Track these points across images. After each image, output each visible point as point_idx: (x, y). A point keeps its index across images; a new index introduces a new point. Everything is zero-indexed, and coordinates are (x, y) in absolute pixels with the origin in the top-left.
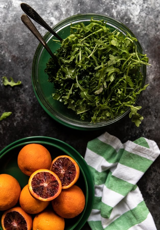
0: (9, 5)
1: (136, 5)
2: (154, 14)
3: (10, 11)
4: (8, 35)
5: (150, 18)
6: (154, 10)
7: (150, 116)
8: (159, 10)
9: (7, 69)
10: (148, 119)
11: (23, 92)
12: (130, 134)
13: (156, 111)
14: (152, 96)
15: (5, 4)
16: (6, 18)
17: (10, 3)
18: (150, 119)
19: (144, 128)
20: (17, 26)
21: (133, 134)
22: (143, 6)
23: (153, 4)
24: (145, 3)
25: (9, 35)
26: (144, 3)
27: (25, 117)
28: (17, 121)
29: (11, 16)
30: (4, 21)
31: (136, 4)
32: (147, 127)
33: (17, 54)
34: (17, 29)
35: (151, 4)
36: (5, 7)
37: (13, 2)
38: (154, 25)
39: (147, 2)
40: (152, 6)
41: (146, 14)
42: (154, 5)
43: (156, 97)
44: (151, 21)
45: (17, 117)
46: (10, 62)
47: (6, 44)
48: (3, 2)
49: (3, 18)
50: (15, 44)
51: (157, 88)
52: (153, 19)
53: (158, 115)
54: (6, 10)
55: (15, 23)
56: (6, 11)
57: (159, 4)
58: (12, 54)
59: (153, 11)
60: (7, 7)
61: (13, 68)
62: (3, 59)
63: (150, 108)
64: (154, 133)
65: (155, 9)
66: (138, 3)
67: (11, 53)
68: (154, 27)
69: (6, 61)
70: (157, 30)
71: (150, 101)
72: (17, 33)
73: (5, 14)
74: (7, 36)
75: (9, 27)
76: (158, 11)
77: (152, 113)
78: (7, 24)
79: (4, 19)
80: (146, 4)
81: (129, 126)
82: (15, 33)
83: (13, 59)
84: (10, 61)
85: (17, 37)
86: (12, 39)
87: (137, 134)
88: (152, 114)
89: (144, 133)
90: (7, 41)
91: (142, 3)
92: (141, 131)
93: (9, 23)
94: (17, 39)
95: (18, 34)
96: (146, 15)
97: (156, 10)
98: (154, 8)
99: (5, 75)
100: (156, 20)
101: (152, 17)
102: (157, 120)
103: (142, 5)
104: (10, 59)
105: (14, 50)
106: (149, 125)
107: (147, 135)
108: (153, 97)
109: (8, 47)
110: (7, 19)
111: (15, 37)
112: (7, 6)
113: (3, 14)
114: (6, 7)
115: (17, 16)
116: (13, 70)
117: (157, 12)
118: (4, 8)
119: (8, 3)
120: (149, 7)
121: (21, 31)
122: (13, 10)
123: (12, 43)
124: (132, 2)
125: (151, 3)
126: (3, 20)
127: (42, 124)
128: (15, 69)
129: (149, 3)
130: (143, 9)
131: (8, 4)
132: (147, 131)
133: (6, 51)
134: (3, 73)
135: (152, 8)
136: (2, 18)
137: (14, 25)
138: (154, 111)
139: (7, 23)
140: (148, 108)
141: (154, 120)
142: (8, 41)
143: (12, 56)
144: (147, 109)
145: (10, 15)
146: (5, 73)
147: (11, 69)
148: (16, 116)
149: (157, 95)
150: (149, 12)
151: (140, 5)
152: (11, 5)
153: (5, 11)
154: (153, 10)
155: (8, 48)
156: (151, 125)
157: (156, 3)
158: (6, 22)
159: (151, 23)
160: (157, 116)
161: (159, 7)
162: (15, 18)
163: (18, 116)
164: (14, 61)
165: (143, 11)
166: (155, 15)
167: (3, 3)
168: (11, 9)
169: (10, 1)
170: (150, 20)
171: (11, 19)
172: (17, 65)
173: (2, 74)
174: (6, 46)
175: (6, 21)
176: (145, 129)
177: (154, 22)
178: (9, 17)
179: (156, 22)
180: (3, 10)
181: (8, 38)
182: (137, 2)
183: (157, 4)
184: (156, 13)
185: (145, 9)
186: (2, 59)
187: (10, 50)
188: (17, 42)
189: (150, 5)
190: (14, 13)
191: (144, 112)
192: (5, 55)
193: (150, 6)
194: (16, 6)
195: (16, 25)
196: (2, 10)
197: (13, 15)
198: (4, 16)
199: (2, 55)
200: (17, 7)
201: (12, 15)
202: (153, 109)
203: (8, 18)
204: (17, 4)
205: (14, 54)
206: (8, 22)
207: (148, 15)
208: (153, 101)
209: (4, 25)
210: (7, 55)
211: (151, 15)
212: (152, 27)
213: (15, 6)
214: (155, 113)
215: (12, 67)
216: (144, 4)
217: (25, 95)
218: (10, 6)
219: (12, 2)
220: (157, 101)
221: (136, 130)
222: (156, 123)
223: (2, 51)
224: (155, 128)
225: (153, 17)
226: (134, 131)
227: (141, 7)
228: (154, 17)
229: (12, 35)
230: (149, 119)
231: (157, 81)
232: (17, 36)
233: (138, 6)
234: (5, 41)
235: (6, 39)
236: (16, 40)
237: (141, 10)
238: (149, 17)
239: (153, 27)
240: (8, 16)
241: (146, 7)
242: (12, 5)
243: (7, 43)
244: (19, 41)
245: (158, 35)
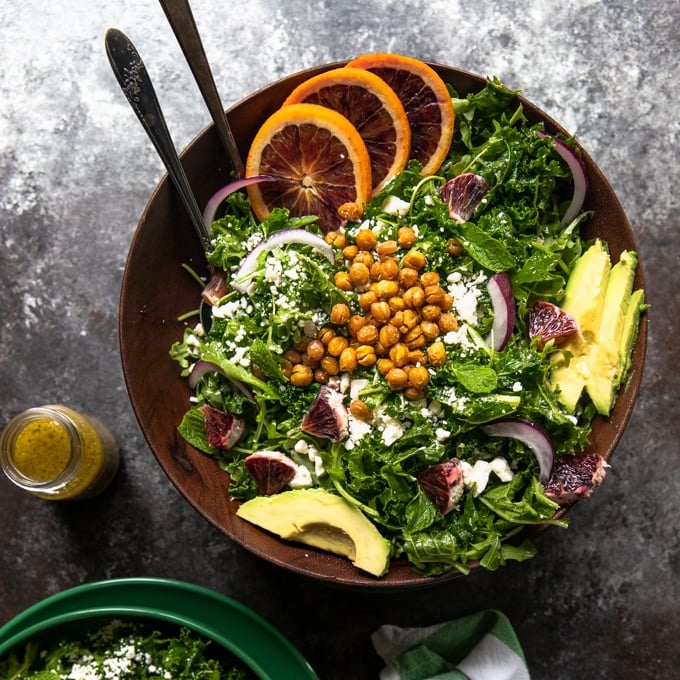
0: (76, 123)
1: (559, 107)
2: (632, 143)
3: (79, 143)
4: (73, 235)
5: (614, 158)
6: (630, 125)
7: (624, 530)
8: (648, 125)
9: (71, 367)
10: (616, 541)
11: (135, 452)
12: (550, 600)
13: (649, 511)
14: (632, 456)
15: (59, 117)
16: (64, 170)
17: (77, 112)
18: (625, 541)
19: (603, 576)
20: (107, 201)
21: (562, 601)
22: (586, 114)
23: (624, 103)
24: (597, 99)
25: (76, 237)
26: (592, 100)
27: (148, 547)
28: (116, 563)
29: (84, 161)
30: (57, 183)
31: (563, 106)
32: (612, 572)
33: (110, 306)
34: (108, 211)
35: (619, 102)
36: (61, 127)
37: (91, 108)
38: (631, 185)
39: (604, 96)
40: (622, 113)
41: (599, 140)
42: (631, 108)
43: (645, 457)
44: (620, 168)
45: (116, 545)
46: (82, 336)
47: (66, 270)
48: (53, 110)
49: (54, 170)
50: (103, 269)
51: (648, 422)
52: (628, 161)
53: (654, 525)
54: (65, 141)
55: (99, 190)
56: (63, 145)
57: (648, 102)
58: (90, 309)
59: (627, 130)
60: (69, 129)
61: (95, 361)
62: (56, 328)
63: (623, 503)
64: (643, 597)
65: (635, 121)
66: (570, 101)
67: (87, 304)
68: (632, 190)
69: (69, 336)
70: (645, 201)
71: (622, 474)
72: (107, 227)
73: (59, 156)
74: (71, 239)
75: (79, 203)
76: (644, 129)
77: (631, 518)
78: (71, 194)
79: (57, 173)
80: (599, 104)
81: (544, 571)
82: (100, 228)
83: (97, 326)
84: (84, 333)
85: (107, 242)
86: (88, 251)
87: (578, 599)
88: (632, 524)
89: (605, 597)
90: (70, 257)
91: (583, 99)
92: (590, 591)
93: (77, 191)
94: (110, 248)
95: (113, 230)
96: (600, 148)
97: (636, 126)
98: (630, 120)
99: (67, 387)
100: (639, 165)
101: (622, 153)
102: (651, 546)
103: (584, 107)
104: (83, 327)
105: (97, 290)
106: (620, 564)
107: (615, 604)
108: (635, 458)
109: (75, 281)
110: (70, 173)
111: (99, 243)
112: (66, 126)
113: (54, 156)
114: (65, 130)
115: (105, 161)
116: (95, 367)
117: (642, 133)
118: (57, 131)
119: (70, 114)
120: (609, 114)
121: (124, 219)
122: (91, 141)
123: (92, 263)
124: (545, 99)
125: (617, 99)
126: (54, 179)
127: (213, 571)
128: (102, 363)
129: (610, 98)
130: (590, 124)
131: (72, 117)
132: (616, 589)
133: (68, 296)
134: (58, 380)
135: (621, 117)
136: (48, 171)
137: (94, 194)
138: (640, 512)
139: (68, 191)
140: (615, 503)
141: (639, 547)
142: (75, 259)
143: (93, 313)
144: (611, 503)
145: (78, 159)
146: (65, 381)
147: (87, 366)
148: (111, 544)
149: (649, 450)
150: (613, 136)
151: (576, 110)
152: (84, 122)
153: (59, 142)
154: (625, 125)
155: (76, 287)
156: (628, 567)
157: (637, 100)
158: (67, 187)
159: (622, 175)
160: (650, 531)
161: (648, 114)
162: (99, 168)
163: (120, 545)
164: (99, 332)
165: (588, 129)
166: (634, 146)
167: (51, 113)
168: (81, 135)
169: (79, 107)
170: (617, 163)
171: (82, 173)
172: (110, 350)
173: (55, 387)
174: (68, 276)
175: (65, 180)
176: (607, 580)
177: (630, 172)
178: (77, 166)
179: (638, 170)
180: (53, 139)
181: (76, 247)
182: (565, 99)
183: (642, 105)
184: (636, 137)
185: (597, 124)
186: (53, 326)
187: (81, 293)
188: (109, 261)
189: (614, 107)
190: (97, 150)
191: (603, 515)
192: (66, 312)
193: (615, 113)
194: (101, 123)
195: (103, 196)
196: (50, 140)
197: (91, 159)
198: (56, 162)
199: (53, 313)
200: (106, 126)
201: (87, 157)
202: (635, 506)
203: (73, 170)
204: (107, 115)
205: (98, 305)
206: (72, 185)
207: (607, 145)
208: (636, 474)
209: (58, 199)
210: (71, 311)
211: (619, 145)
212: (625, 191)
213: (98, 126)
214: (643, 518)
215: (92, 357)
216: (590, 105)
217: (142, 460)
218: (80, 123)
219: (87, 110)
220: (651, 474)
221: (571, 588)
222: (648, 556)
223: (53, 296)
224: (645, 574)
225: (626, 154)
226: (566, 589)
227: (580, 116)
228: (630, 155)
229: (89, 236)
230: (620, 543)
231: (648, 398)
232: (109, 238)
233: (569, 112)
234: (61, 258)
235: (67, 251)
236: (105, 255)
237: (579, 128)
238: (611, 154)
239: (628, 190)
240: (72, 163)
241: (601, 116)
242: (87, 122)
243: (70, 266)
244: (115, 256)
245: (647, 221)
